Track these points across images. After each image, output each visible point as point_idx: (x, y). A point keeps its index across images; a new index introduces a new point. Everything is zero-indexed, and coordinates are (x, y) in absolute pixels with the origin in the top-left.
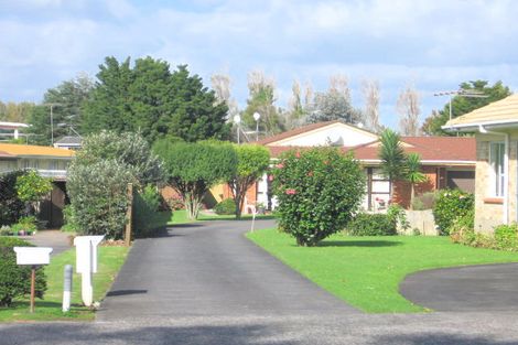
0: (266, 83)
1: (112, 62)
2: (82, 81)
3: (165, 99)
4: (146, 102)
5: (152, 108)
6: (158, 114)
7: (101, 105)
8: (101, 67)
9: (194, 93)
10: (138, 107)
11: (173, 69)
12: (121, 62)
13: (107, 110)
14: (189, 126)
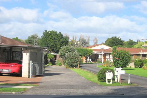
0: (67, 36)
1: (46, 31)
2: (35, 35)
3: (57, 39)
4: (53, 39)
5: (54, 41)
6: (55, 42)
7: (44, 40)
8: (44, 32)
9: (62, 38)
10: (51, 40)
11: (58, 33)
12: (48, 31)
13: (45, 41)
14: (62, 44)
